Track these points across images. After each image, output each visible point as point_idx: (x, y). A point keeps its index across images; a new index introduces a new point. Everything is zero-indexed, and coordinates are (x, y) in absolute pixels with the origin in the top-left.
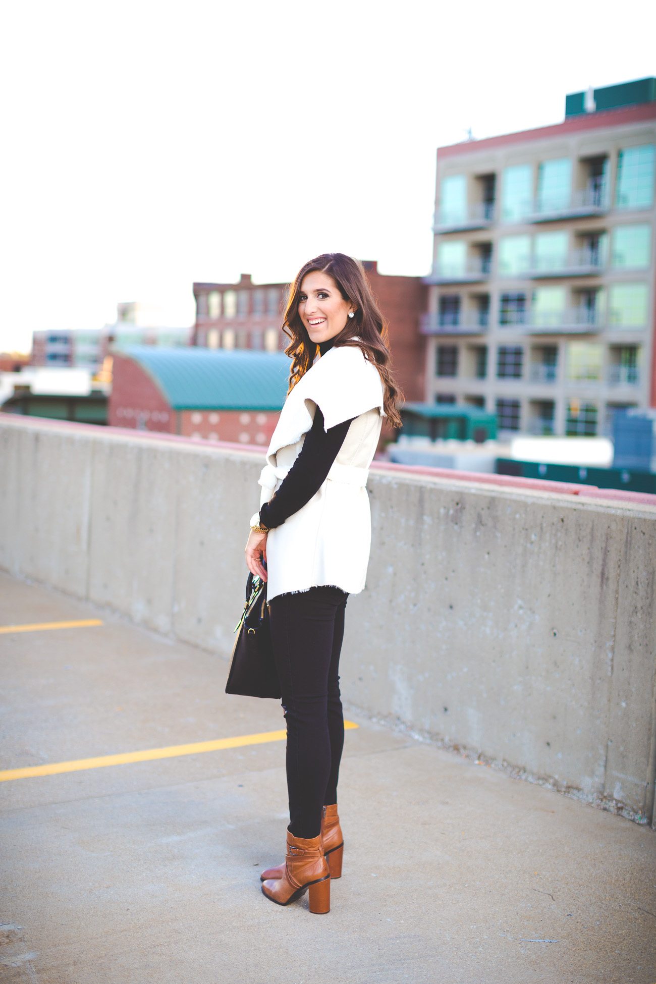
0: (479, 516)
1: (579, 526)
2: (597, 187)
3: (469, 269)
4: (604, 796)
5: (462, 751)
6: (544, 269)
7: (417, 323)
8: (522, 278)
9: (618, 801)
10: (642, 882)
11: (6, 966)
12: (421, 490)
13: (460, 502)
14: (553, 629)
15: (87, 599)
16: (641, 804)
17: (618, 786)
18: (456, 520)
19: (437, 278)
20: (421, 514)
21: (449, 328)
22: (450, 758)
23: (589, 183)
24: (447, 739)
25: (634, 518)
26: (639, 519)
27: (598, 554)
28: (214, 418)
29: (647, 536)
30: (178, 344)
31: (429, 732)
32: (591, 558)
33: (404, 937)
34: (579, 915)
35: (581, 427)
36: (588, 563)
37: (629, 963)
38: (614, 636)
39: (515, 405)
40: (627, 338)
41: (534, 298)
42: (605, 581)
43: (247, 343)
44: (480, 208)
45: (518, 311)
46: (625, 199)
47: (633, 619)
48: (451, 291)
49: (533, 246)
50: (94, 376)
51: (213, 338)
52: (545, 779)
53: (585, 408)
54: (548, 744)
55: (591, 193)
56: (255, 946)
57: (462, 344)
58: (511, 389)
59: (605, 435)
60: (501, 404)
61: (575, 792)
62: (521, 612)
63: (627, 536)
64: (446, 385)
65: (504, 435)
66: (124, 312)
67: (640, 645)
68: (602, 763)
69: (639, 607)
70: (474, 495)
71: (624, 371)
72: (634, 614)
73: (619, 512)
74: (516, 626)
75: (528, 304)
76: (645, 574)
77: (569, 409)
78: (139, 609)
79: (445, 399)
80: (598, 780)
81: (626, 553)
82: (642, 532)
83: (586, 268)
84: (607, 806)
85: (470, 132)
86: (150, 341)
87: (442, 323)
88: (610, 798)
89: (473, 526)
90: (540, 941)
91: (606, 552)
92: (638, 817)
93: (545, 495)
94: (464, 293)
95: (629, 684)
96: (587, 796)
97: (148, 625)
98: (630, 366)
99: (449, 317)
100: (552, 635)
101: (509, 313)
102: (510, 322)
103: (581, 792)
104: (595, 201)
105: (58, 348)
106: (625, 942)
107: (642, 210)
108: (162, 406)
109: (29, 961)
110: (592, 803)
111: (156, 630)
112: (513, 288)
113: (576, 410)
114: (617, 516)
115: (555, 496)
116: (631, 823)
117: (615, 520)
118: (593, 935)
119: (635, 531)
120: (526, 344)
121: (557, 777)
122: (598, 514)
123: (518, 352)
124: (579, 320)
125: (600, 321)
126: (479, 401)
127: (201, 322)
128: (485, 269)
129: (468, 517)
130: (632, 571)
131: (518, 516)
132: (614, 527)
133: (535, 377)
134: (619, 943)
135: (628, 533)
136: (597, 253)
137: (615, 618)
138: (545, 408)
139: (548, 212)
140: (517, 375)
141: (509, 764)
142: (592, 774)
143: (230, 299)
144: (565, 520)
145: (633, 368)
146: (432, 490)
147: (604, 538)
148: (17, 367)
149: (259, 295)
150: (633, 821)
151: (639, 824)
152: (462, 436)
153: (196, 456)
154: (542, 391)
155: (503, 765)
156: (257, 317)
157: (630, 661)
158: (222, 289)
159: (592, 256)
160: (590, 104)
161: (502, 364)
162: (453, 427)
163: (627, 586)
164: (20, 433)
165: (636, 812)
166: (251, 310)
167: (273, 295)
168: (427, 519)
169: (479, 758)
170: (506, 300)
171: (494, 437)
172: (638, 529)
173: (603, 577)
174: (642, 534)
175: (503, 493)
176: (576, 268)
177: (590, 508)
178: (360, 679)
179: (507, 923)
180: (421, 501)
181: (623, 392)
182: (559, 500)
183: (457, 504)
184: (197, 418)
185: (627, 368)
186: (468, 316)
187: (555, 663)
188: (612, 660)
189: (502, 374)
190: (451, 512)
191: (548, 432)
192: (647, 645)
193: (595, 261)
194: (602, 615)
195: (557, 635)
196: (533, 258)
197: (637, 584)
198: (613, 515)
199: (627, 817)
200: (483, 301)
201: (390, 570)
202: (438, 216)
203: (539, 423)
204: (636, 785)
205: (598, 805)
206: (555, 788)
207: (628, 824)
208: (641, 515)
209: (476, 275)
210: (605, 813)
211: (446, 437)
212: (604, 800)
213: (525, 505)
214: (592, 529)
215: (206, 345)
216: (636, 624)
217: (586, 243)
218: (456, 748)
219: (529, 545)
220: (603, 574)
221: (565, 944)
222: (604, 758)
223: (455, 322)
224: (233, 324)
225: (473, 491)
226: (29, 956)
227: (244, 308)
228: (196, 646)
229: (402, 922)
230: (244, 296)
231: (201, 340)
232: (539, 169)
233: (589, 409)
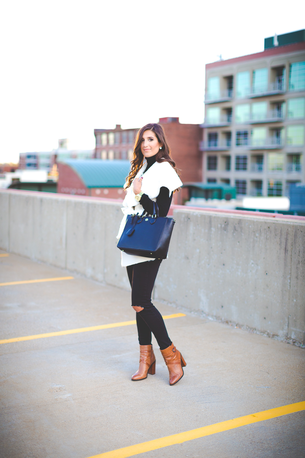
0: (235, 227)
1: (276, 230)
2: (280, 81)
3: (222, 120)
4: (288, 338)
5: (229, 323)
6: (256, 119)
7: (198, 146)
8: (246, 124)
9: (293, 340)
10: (303, 367)
11: (61, 398)
12: (210, 217)
13: (226, 222)
14: (266, 271)
15: (66, 268)
16: (303, 340)
17: (293, 333)
18: (225, 229)
19: (207, 125)
20: (210, 227)
21: (213, 148)
22: (225, 326)
23: (276, 79)
24: (223, 319)
25: (298, 226)
26: (300, 226)
27: (284, 241)
28: (106, 191)
29: (303, 233)
30: (87, 158)
31: (216, 316)
32: (281, 243)
33: (212, 387)
34: (279, 379)
35: (275, 192)
36: (280, 244)
37: (298, 394)
38: (291, 273)
39: (244, 183)
40: (295, 151)
41: (252, 133)
42: (286, 251)
43: (119, 156)
44: (226, 92)
45: (244, 139)
46: (293, 86)
47: (298, 266)
48: (213, 131)
49: (251, 109)
50: (49, 173)
51: (104, 154)
52: (264, 332)
53: (276, 183)
54: (265, 318)
55: (277, 84)
56: (154, 390)
57: (219, 155)
58: (242, 175)
59: (286, 196)
60: (238, 182)
61: (276, 337)
62: (253, 265)
63: (295, 233)
64: (212, 174)
65: (239, 196)
66: (62, 143)
67: (301, 276)
68: (287, 324)
69: (300, 261)
70: (233, 219)
71: (294, 166)
72: (299, 264)
73: (292, 224)
74: (251, 271)
75: (249, 136)
76: (302, 248)
77: (269, 184)
78: (89, 272)
79: (211, 180)
80: (285, 332)
81: (295, 240)
82: (301, 231)
83: (276, 119)
84: (289, 342)
85: (221, 57)
86: (74, 156)
87: (209, 145)
88: (290, 338)
89: (232, 231)
90: (264, 387)
91: (287, 240)
92: (301, 345)
93: (262, 218)
94: (219, 132)
95: (297, 292)
96: (281, 338)
97: (93, 278)
98: (297, 164)
99: (213, 143)
100: (266, 274)
101: (240, 140)
102: (241, 144)
103: (279, 337)
104: (279, 88)
105: (31, 161)
106: (297, 387)
107: (301, 91)
108: (82, 186)
109: (69, 396)
110: (283, 341)
111: (97, 280)
112: (242, 128)
113: (272, 184)
114: (291, 225)
115: (265, 218)
116: (299, 348)
117: (290, 227)
118: (284, 385)
119: (298, 231)
120: (249, 154)
121: (268, 331)
122: (283, 225)
123: (245, 158)
124: (273, 142)
125: (283, 143)
126: (227, 181)
127: (98, 147)
128: (229, 120)
129: (230, 228)
130: (297, 247)
131: (250, 227)
132: (289, 229)
133: (253, 169)
134: (294, 388)
135: (295, 232)
136: (280, 111)
137: (291, 266)
138: (258, 184)
139: (258, 93)
140: (245, 169)
141: (249, 327)
142: (283, 329)
143: (111, 136)
144: (270, 227)
145: (298, 165)
146: (215, 217)
147: (286, 234)
148: (13, 170)
149: (125, 134)
150: (300, 347)
151: (302, 348)
152: (220, 197)
153: (113, 206)
154: (256, 176)
155: (246, 328)
156: (124, 144)
157: (297, 283)
158: (107, 132)
159: (278, 113)
160: (276, 43)
161: (238, 164)
162: (216, 193)
163: (295, 253)
164: (34, 198)
165: (301, 343)
166: (121, 141)
167: (131, 134)
168: (213, 229)
169: (237, 325)
170: (239, 134)
171: (234, 197)
172: (299, 230)
173: (286, 250)
174: (301, 232)
175: (244, 217)
176: (271, 119)
177: (280, 222)
178: (186, 296)
179: (251, 382)
180: (210, 222)
181: (294, 175)
182: (267, 220)
183: (225, 222)
184: (98, 191)
185: (296, 164)
186: (221, 142)
187: (267, 286)
188: (290, 283)
189: (238, 169)
190: (223, 226)
191: (259, 194)
192: (304, 276)
193: (280, 115)
194: (285, 265)
195: (268, 274)
196: (251, 115)
197: (299, 252)
198: (289, 225)
199: (297, 345)
200: (228, 135)
201: (198, 251)
202: (207, 96)
203: (255, 191)
204: (300, 332)
205: (285, 342)
206: (268, 336)
207: (298, 348)
208: (300, 225)
209: (225, 123)
210: (288, 344)
211: (212, 198)
212: (288, 339)
213: (253, 222)
214: (281, 231)
215: (101, 158)
216: (299, 268)
217: (275, 107)
218: (227, 322)
219: (255, 238)
220: (286, 248)
221: (274, 388)
222: (287, 323)
223: (216, 145)
224: (113, 148)
225: (232, 217)
226: (69, 395)
227: (118, 140)
228: (115, 286)
229: (210, 382)
230: (118, 135)
231: (98, 155)
232: (253, 73)
233: (278, 184)
